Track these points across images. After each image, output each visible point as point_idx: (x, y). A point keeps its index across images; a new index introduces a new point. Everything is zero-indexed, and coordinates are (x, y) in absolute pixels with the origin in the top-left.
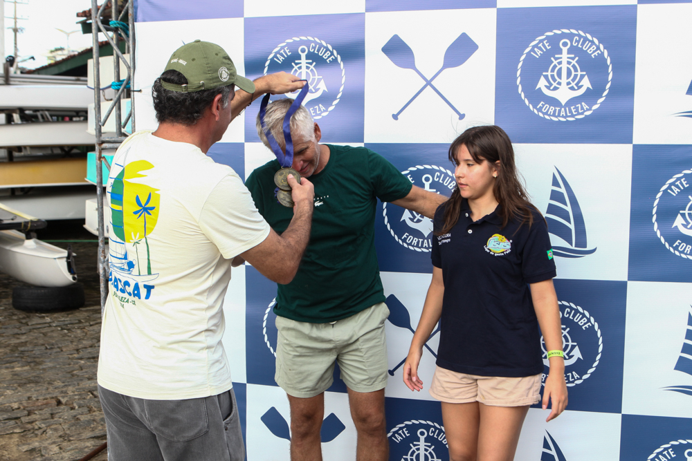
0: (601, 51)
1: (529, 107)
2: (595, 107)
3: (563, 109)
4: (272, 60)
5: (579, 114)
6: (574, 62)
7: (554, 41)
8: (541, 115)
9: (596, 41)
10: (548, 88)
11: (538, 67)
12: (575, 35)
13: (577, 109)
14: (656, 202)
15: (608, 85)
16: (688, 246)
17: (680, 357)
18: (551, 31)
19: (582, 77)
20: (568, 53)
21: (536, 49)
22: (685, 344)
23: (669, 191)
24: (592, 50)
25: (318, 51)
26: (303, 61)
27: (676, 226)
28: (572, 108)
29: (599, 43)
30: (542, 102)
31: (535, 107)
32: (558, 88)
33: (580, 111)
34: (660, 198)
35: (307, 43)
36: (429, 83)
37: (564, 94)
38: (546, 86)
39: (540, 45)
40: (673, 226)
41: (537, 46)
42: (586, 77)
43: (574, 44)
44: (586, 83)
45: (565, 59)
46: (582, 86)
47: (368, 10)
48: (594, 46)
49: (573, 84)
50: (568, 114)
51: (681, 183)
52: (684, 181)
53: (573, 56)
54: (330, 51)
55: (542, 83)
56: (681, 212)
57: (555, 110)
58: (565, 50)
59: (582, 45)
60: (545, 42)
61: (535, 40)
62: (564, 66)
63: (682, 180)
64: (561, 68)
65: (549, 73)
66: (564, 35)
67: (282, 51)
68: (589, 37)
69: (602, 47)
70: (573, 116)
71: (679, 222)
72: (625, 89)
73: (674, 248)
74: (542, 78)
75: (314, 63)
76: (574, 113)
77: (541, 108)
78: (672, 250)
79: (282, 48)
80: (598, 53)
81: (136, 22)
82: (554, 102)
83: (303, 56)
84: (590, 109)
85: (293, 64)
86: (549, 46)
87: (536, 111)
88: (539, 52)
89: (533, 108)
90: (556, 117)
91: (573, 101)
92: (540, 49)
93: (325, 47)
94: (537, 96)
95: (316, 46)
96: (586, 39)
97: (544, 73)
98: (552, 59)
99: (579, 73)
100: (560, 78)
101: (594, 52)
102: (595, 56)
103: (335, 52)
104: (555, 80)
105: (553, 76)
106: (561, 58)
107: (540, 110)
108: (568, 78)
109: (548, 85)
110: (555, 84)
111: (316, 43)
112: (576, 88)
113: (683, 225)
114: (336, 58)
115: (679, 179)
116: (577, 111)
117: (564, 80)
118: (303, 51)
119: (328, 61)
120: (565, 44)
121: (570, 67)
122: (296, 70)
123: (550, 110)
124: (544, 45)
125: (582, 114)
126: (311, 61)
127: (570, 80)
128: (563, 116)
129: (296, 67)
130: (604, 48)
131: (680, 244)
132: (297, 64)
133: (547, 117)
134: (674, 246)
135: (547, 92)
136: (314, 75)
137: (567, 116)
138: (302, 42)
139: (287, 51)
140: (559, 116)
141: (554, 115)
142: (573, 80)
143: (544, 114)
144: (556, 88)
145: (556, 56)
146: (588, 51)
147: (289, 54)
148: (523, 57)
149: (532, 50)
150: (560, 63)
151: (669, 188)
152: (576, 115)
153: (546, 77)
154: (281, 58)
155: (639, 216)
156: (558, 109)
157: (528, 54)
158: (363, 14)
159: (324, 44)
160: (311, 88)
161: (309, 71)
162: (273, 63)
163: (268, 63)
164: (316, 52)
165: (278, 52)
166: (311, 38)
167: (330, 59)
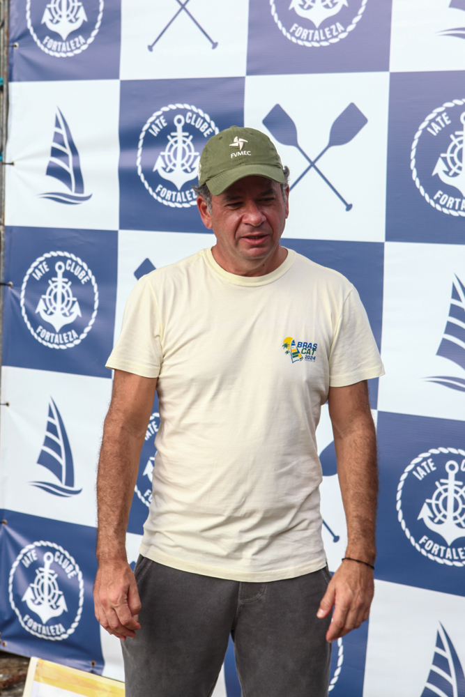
1: (424, 197)
3: (463, 201)
4: (147, 132)
7: (454, 114)
8: (438, 208)
10: (447, 173)
11: (435, 146)
18: (452, 102)
21: (433, 124)
26: (180, 134)
30: (440, 192)
31: (431, 197)
32: (458, 174)
35: (184, 112)
36: (312, 164)
38: (444, 171)
39: (439, 119)
41: (434, 121)
47: (249, 73)
54: (207, 123)
55: (439, 168)
57: (455, 202)
60: (444, 115)
61: (432, 113)
64: (462, 149)
65: (448, 155)
67: (157, 122)
75: (191, 137)
77: (439, 199)
79: (158, 117)
82: (454, 192)
83: (179, 127)
85: (168, 137)
86: (448, 120)
87: (432, 203)
88: (437, 128)
89: (430, 199)
90: (456, 211)
92: (438, 123)
93: (201, 118)
94: (434, 184)
95: (192, 116)
97: (443, 155)
98: (452, 136)
100: (461, 162)
103: (213, 124)
104: (454, 164)
105: (452, 159)
106: (462, 136)
107: (437, 201)
109: (447, 170)
110: (454, 169)
111: (193, 112)
114: (214, 131)
118: (179, 121)
119: (205, 134)
122: (172, 145)
123: (449, 202)
124: (442, 119)
126: (187, 134)
128: (463, 211)
129: (172, 141)
132: (172, 137)
133: (445, 211)
135: (446, 179)
136: (190, 151)
138: (178, 111)
139: (163, 121)
140: (459, 209)
141: (453, 208)
143: (442, 206)
144: (455, 174)
145: (457, 133)
147: (165, 125)
148: (418, 134)
149: (429, 125)
150: (461, 142)
153: (445, 159)
154: (157, 130)
156: (458, 201)
157: (425, 130)
158: (243, 79)
159: (201, 112)
160: (187, 166)
161: (185, 146)
162: (148, 135)
163: (142, 135)
164: (193, 123)
165: (153, 123)
166: (187, 106)
167: (208, 132)
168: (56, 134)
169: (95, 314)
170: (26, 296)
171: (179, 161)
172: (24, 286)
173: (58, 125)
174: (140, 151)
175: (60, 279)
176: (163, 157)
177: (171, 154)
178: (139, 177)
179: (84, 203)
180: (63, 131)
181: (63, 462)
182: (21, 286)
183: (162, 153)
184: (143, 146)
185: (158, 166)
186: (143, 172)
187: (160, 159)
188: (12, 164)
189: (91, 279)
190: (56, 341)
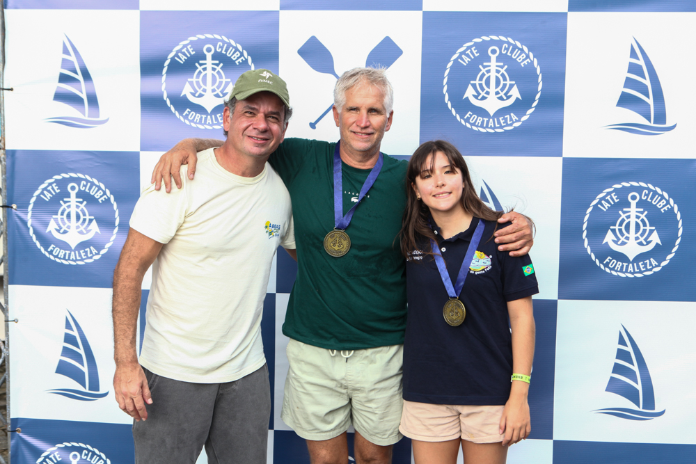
0: (530, 59)
1: (456, 117)
2: (524, 118)
3: (491, 120)
4: (173, 59)
5: (508, 125)
6: (503, 71)
7: (482, 48)
8: (468, 125)
9: (526, 49)
10: (476, 97)
11: (465, 75)
12: (505, 42)
13: (506, 120)
14: (586, 218)
15: (538, 96)
16: (619, 263)
17: (611, 378)
18: (480, 38)
19: (511, 86)
20: (497, 61)
21: (463, 56)
22: (616, 364)
23: (599, 206)
24: (522, 58)
25: (226, 51)
26: (209, 62)
27: (607, 243)
28: (501, 119)
29: (529, 51)
30: (470, 113)
31: (462, 117)
32: (486, 98)
33: (509, 123)
34: (590, 213)
35: (214, 42)
37: (492, 104)
38: (473, 95)
39: (468, 52)
40: (604, 242)
41: (464, 53)
42: (515, 86)
43: (503, 52)
44: (515, 93)
45: (493, 67)
46: (511, 96)
47: (282, 8)
48: (523, 54)
49: (502, 94)
50: (497, 125)
51: (611, 198)
52: (615, 195)
53: (502, 64)
54: (240, 52)
55: (469, 93)
56: (612, 227)
57: (483, 121)
58: (493, 57)
59: (512, 53)
60: (473, 49)
61: (462, 46)
62: (493, 75)
63: (613, 195)
64: (489, 77)
65: (477, 82)
66: (492, 42)
67: (184, 50)
68: (519, 44)
69: (531, 55)
70: (501, 127)
71: (609, 238)
72: (554, 100)
73: (604, 265)
74: (470, 86)
75: (221, 65)
76: (503, 125)
77: (469, 118)
78: (602, 267)
79: (185, 46)
80: (528, 62)
81: (6, 8)
82: (482, 112)
83: (209, 56)
84: (519, 121)
85: (197, 64)
86: (477, 53)
87: (463, 122)
88: (467, 60)
89: (461, 118)
90: (484, 128)
91: (502, 112)
92: (468, 56)
93: (233, 47)
94: (464, 106)
95: (223, 45)
96: (515, 47)
97: (472, 82)
98: (480, 67)
99: (508, 82)
100: (489, 88)
101: (523, 60)
102: (524, 64)
103: (245, 53)
105: (481, 85)
106: (490, 66)
107: (467, 120)
108: (496, 88)
109: (476, 94)
110: (483, 94)
111: (224, 42)
112: (505, 98)
113: (613, 241)
114: (246, 60)
115: (609, 193)
116: (506, 122)
117: (493, 89)
118: (209, 50)
119: (237, 62)
120: (494, 52)
121: (499, 75)
122: (200, 72)
124: (472, 52)
125: (511, 125)
126: (217, 62)
127: (498, 89)
128: (491, 128)
129: (200, 68)
130: (534, 57)
131: (610, 260)
132: (201, 65)
133: (474, 128)
134: (605, 262)
135: (475, 102)
136: (221, 77)
137: (495, 127)
138: (207, 41)
139: (191, 50)
140: (487, 127)
141: (482, 126)
142: (502, 90)
143: (471, 124)
144: (484, 98)
145: (485, 64)
146: (518, 59)
147: (193, 53)
148: (450, 64)
149: (460, 57)
150: (488, 71)
151: (600, 203)
152: (505, 126)
153: (474, 86)
154: (184, 58)
155: (569, 232)
156: (486, 119)
157: (456, 61)
158: (277, 12)
159: (233, 43)
160: (218, 91)
161: (215, 73)
162: (173, 63)
163: (167, 63)
164: (223, 52)
165: (180, 51)
166: (217, 37)
167: (240, 60)
168: (64, 60)
169: (116, 230)
170: (33, 217)
171: (209, 87)
172: (31, 207)
173: (66, 51)
174: (164, 78)
175: (73, 199)
176: (191, 83)
177: (200, 80)
178: (166, 102)
179: (99, 126)
180: (73, 58)
181: (85, 369)
182: (27, 207)
183: (189, 80)
184: (167, 72)
185: (187, 91)
186: (168, 97)
187: (187, 85)
188: (12, 90)
189: (109, 198)
190: (73, 257)
